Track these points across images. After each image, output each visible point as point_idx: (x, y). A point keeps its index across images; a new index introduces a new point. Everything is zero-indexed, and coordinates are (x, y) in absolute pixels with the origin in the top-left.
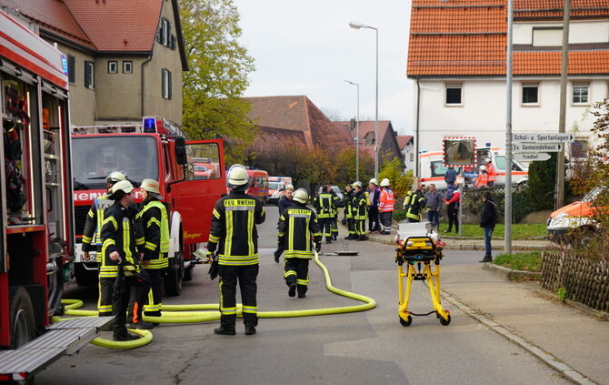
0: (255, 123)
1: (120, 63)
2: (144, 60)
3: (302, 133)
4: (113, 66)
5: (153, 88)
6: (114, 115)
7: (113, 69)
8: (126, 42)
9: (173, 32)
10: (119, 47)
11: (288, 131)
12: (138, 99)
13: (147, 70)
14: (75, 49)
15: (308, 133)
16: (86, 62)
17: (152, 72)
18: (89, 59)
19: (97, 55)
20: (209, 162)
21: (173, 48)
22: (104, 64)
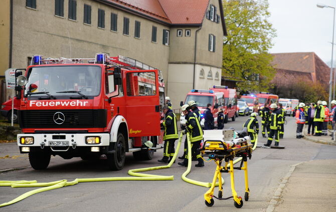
0: (274, 67)
1: (184, 30)
2: (198, 29)
3: (310, 74)
4: (180, 32)
5: (203, 45)
6: (179, 61)
7: (180, 34)
8: (187, 19)
9: (218, 12)
10: (184, 22)
11: (301, 72)
12: (193, 52)
13: (198, 34)
14: (157, 23)
15: (314, 74)
16: (164, 30)
17: (202, 37)
18: (167, 28)
19: (171, 26)
20: (226, 89)
21: (218, 22)
22: (175, 31)
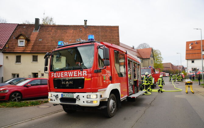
0: (163, 66)
1: (146, 60)
2: (149, 59)
10: (146, 58)
11: (168, 67)
12: (148, 64)
15: (171, 68)
17: (150, 61)
19: (143, 59)
20: (158, 72)
21: (152, 57)
22: (144, 60)
